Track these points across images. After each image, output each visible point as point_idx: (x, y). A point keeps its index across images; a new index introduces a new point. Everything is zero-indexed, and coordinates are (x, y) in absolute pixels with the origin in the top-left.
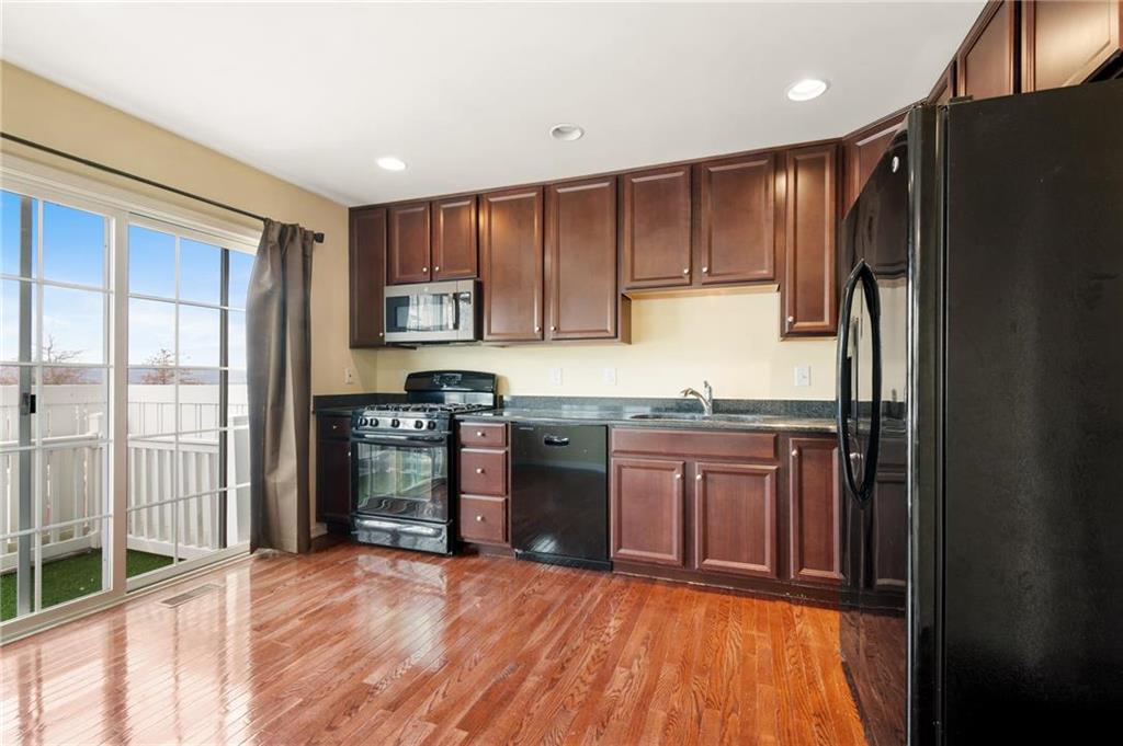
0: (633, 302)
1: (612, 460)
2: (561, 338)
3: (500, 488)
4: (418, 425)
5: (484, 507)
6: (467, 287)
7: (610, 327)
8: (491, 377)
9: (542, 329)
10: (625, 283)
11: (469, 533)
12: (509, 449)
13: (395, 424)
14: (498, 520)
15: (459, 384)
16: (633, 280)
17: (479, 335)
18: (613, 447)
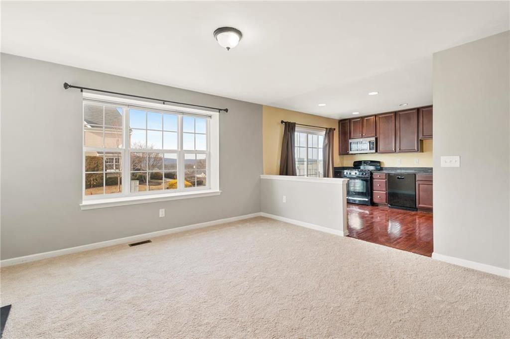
0: (424, 141)
1: (417, 183)
2: (401, 151)
3: (384, 189)
4: (356, 173)
5: (380, 194)
6: (373, 139)
7: (416, 148)
8: (379, 162)
9: (395, 149)
10: (421, 137)
11: (376, 200)
12: (387, 180)
13: (350, 174)
14: (384, 197)
15: (369, 164)
16: (423, 136)
17: (376, 151)
18: (417, 179)
